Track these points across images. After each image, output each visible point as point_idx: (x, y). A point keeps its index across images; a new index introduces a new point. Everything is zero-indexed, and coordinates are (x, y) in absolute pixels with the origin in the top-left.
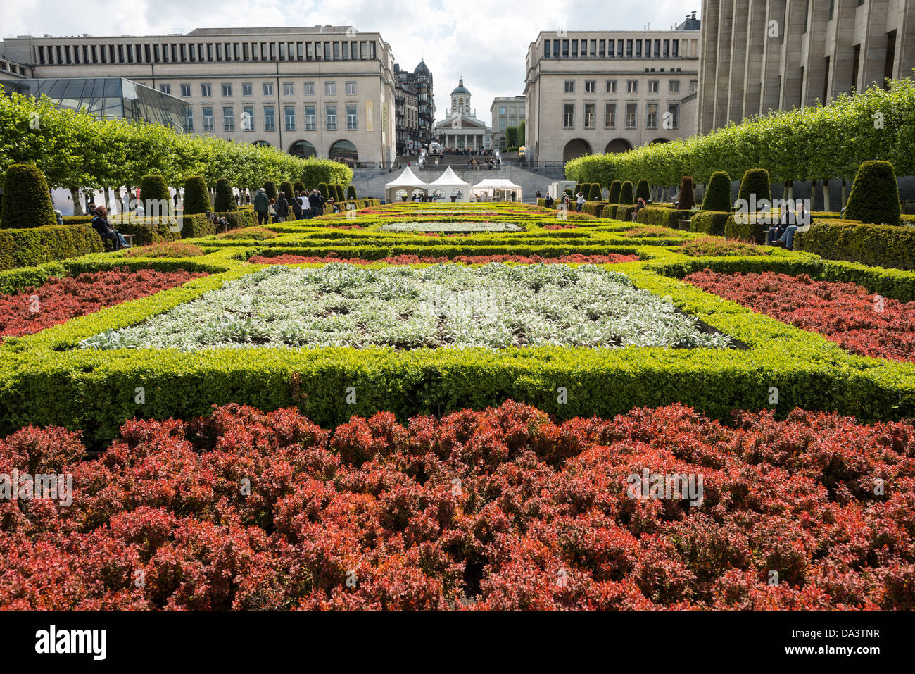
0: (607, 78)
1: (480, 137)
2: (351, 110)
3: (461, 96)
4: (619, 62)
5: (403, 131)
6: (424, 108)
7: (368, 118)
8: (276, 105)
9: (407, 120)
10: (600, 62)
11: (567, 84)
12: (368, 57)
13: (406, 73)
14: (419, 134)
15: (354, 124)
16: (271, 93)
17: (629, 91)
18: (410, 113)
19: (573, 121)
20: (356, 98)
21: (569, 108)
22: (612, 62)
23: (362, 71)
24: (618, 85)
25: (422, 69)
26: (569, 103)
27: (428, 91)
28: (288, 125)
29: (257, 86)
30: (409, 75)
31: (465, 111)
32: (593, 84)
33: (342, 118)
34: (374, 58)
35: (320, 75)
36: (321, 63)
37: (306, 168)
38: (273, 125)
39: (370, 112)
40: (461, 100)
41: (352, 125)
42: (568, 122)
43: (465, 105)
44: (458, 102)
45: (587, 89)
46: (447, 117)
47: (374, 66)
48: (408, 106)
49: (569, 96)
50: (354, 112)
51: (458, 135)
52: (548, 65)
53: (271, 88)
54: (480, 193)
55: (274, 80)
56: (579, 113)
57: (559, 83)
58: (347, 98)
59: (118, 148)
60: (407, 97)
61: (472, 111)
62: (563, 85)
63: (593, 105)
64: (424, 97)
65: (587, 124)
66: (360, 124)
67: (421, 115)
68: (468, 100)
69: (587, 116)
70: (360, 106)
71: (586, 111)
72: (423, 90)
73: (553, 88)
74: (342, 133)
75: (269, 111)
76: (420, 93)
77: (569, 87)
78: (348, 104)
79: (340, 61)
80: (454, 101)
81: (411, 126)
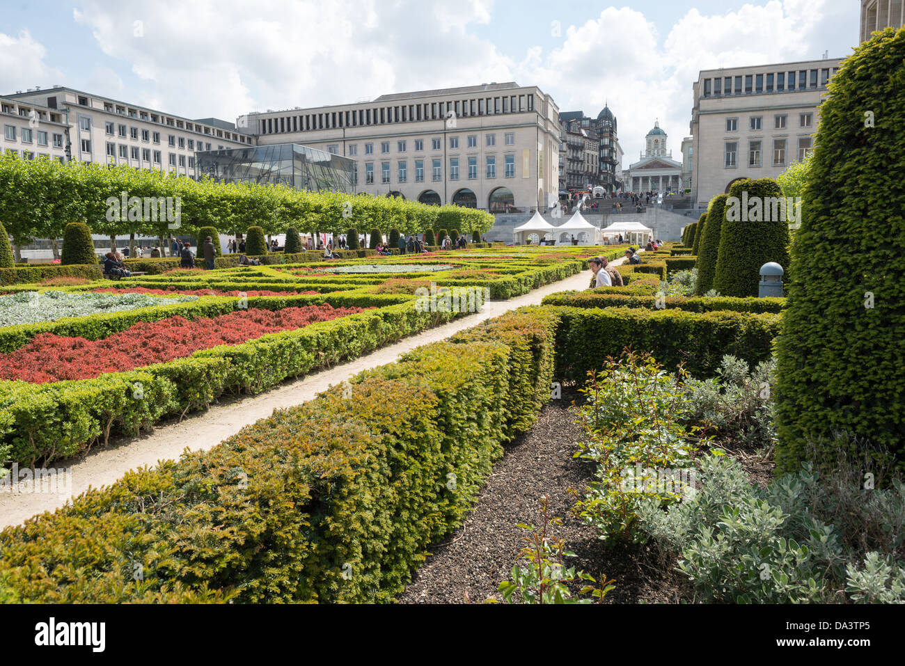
0: (776, 112)
1: (676, 178)
2: (509, 159)
3: (657, 137)
4: (790, 95)
5: (582, 175)
6: (606, 152)
7: (524, 167)
8: (443, 158)
9: (586, 165)
10: (767, 97)
11: (729, 122)
12: (526, 109)
13: (589, 119)
14: (599, 177)
15: (512, 172)
16: (439, 147)
17: (802, 124)
18: (590, 158)
19: (736, 160)
20: (514, 147)
21: (731, 147)
22: (782, 96)
23: (520, 122)
24: (789, 120)
25: (606, 115)
26: (732, 141)
27: (611, 136)
28: (452, 175)
29: (428, 141)
30: (592, 121)
31: (660, 153)
32: (759, 120)
33: (500, 168)
34: (531, 109)
35: (482, 129)
36: (483, 118)
37: (440, 215)
38: (439, 176)
39: (526, 160)
40: (657, 141)
41: (510, 173)
42: (730, 162)
43: (660, 147)
44: (653, 143)
45: (753, 126)
46: (641, 159)
47: (531, 117)
48: (587, 151)
49: (732, 134)
50: (512, 161)
51: (652, 177)
52: (707, 104)
53: (439, 143)
54: (610, 236)
55: (442, 136)
56: (743, 152)
57: (721, 121)
58: (505, 148)
59: (224, 205)
60: (587, 142)
61: (668, 152)
62: (724, 123)
63: (759, 143)
64: (606, 141)
65: (752, 162)
66: (517, 172)
67: (602, 160)
68: (664, 142)
69: (752, 154)
70: (517, 156)
71: (751, 149)
72: (605, 135)
73: (715, 127)
74: (500, 180)
75: (436, 163)
76: (602, 138)
77: (732, 125)
78: (507, 154)
79: (501, 114)
80: (649, 143)
81: (590, 170)
